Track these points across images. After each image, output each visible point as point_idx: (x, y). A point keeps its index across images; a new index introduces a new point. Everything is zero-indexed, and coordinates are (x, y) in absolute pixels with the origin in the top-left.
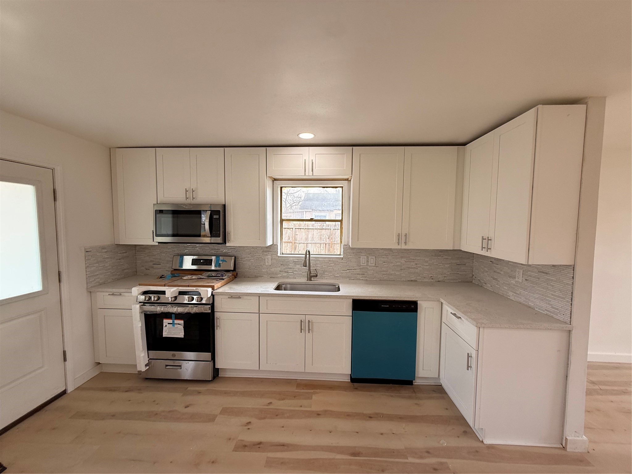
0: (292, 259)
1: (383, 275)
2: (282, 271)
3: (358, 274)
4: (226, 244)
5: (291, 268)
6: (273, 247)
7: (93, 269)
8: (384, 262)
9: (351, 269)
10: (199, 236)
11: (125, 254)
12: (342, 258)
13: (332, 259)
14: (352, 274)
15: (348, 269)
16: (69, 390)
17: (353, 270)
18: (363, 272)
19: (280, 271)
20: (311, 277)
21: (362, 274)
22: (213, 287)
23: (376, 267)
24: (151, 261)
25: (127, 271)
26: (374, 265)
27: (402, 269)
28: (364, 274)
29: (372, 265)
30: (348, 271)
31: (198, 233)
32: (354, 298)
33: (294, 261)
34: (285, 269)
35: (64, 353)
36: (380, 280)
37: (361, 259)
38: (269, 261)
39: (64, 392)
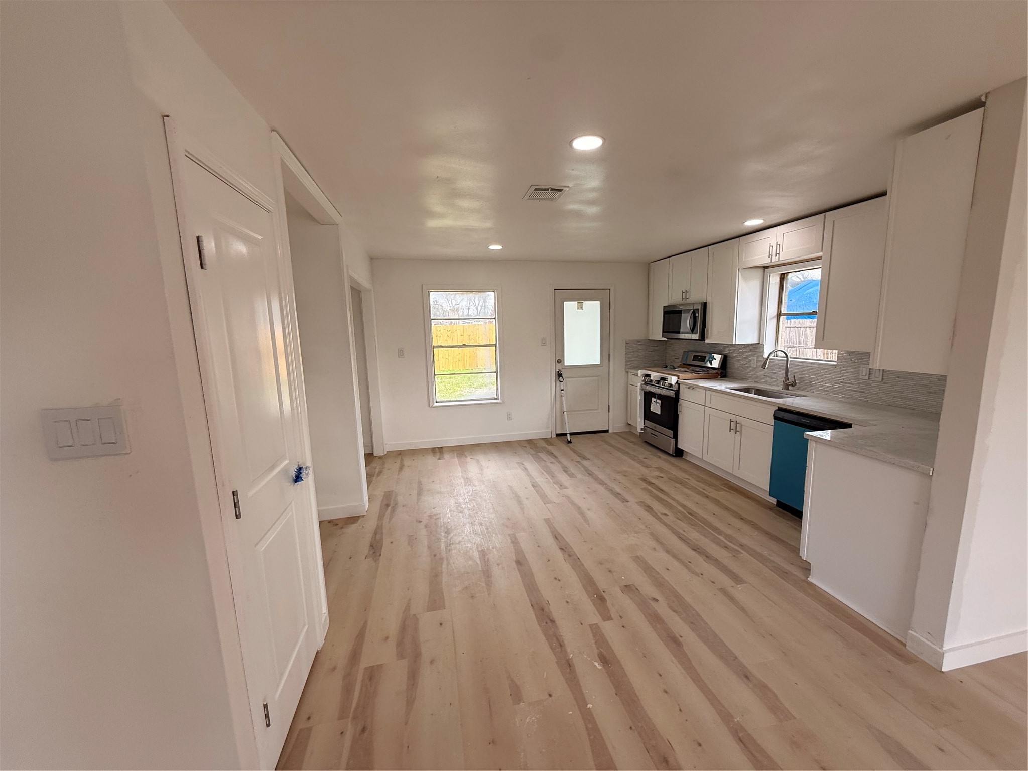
0: (777, 362)
1: (895, 397)
2: (766, 376)
3: (855, 391)
4: (705, 340)
5: (775, 373)
6: (757, 348)
7: (629, 356)
8: (899, 378)
9: (846, 383)
10: (679, 332)
11: (656, 348)
12: (835, 366)
13: (821, 366)
14: (846, 389)
15: (842, 382)
16: (610, 431)
17: (849, 383)
18: (862, 389)
19: (764, 376)
20: (788, 385)
21: (860, 392)
22: (678, 377)
23: (885, 383)
24: (674, 356)
25: (656, 362)
26: (880, 379)
27: (930, 392)
28: (864, 392)
29: (878, 380)
30: (842, 385)
31: (677, 330)
32: (780, 406)
33: (779, 366)
34: (769, 374)
35: (609, 406)
36: (889, 405)
37: (861, 369)
38: (754, 362)
39: (607, 431)
